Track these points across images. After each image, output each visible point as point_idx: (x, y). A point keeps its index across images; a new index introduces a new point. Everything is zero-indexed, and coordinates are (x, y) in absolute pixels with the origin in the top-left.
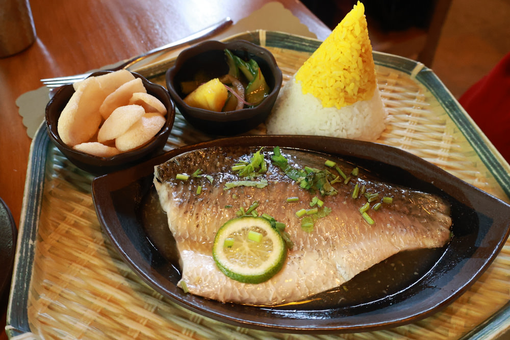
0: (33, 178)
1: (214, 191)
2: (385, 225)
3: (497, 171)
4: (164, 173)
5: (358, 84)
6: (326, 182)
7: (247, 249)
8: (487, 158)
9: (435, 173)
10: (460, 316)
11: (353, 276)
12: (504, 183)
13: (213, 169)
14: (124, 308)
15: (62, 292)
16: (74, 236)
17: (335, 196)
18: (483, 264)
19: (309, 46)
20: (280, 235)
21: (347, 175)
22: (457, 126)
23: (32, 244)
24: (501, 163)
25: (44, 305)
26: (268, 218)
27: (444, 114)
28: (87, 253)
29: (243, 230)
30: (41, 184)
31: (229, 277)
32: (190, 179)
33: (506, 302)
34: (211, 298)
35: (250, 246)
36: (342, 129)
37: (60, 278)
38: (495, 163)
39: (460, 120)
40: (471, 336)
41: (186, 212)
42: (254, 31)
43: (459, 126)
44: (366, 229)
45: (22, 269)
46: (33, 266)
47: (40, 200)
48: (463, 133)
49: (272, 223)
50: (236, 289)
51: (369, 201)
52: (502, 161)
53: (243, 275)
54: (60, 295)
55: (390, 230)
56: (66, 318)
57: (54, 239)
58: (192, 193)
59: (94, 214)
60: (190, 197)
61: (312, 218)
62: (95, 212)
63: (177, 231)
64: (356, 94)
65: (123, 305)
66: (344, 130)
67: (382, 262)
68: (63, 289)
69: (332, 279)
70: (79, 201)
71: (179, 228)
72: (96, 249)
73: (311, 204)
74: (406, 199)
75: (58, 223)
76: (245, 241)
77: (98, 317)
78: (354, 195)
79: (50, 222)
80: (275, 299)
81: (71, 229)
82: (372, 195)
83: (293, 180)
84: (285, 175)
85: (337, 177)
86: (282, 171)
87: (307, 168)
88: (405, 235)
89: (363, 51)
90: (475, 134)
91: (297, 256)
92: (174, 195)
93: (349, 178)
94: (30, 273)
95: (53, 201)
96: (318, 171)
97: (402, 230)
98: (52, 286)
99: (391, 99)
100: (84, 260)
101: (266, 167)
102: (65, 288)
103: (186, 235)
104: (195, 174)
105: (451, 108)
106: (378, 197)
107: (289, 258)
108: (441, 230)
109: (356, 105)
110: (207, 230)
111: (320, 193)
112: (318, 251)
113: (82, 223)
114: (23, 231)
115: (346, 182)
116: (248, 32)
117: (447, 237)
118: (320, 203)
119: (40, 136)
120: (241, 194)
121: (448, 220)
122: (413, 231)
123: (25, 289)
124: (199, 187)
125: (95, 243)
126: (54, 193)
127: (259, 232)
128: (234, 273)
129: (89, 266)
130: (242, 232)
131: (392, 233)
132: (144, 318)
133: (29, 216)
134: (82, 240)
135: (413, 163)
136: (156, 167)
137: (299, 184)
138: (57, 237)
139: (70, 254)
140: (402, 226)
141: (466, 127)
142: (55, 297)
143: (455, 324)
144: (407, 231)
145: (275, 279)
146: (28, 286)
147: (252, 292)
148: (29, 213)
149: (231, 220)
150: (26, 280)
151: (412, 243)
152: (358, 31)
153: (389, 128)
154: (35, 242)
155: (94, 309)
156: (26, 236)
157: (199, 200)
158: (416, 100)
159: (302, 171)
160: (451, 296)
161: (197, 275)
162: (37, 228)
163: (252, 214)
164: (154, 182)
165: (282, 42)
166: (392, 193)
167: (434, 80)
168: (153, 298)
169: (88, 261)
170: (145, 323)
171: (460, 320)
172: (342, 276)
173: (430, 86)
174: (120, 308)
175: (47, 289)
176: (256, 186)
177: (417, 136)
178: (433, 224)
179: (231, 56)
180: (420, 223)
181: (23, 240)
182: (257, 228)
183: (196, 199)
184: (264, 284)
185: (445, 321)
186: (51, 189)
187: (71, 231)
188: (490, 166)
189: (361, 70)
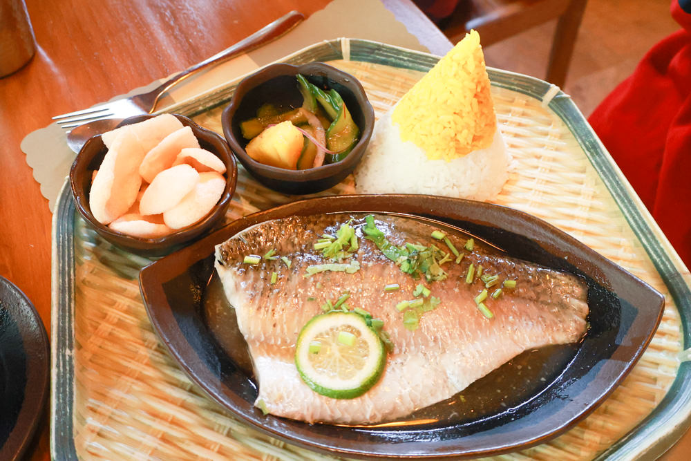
0: (61, 265)
1: (293, 279)
2: (507, 318)
3: (648, 240)
4: (227, 255)
5: (473, 131)
6: (432, 263)
7: (338, 354)
8: (636, 221)
9: (569, 246)
10: (595, 430)
11: (467, 385)
12: (655, 256)
13: (290, 247)
14: (190, 431)
15: (113, 413)
16: (119, 339)
17: (444, 281)
18: (623, 369)
19: (408, 60)
20: (377, 335)
21: (459, 250)
22: (600, 176)
23: (70, 354)
24: (652, 230)
25: (93, 431)
26: (362, 313)
27: (583, 159)
28: (138, 361)
29: (332, 329)
30: (72, 271)
31: (316, 391)
32: (261, 261)
33: (650, 412)
34: (296, 418)
35: (341, 350)
36: (452, 185)
37: (108, 395)
38: (645, 230)
39: (604, 169)
40: (606, 457)
41: (259, 308)
42: (334, 40)
43: (603, 176)
44: (483, 324)
45: (61, 389)
46: (74, 383)
47: (73, 295)
48: (607, 186)
49: (367, 320)
50: (326, 406)
51: (487, 286)
52: (653, 227)
53: (334, 389)
54: (110, 418)
55: (513, 324)
56: (121, 447)
57: (96, 345)
58: (265, 282)
59: (142, 308)
60: (264, 288)
61: (417, 312)
62: (143, 306)
63: (250, 333)
64: (470, 142)
65: (188, 427)
66: (455, 187)
67: (503, 366)
68: (115, 411)
69: (442, 388)
70: (121, 291)
71: (252, 329)
72: (149, 355)
73: (415, 294)
74: (532, 280)
75: (97, 323)
76: (334, 345)
77: (160, 444)
78: (469, 280)
79: (88, 322)
80: (373, 417)
81: (115, 330)
82: (491, 278)
83: (392, 261)
84: (382, 254)
85: (447, 253)
86: (377, 248)
87: (409, 244)
88: (531, 330)
89: (479, 90)
90: (622, 189)
91: (399, 360)
92: (243, 285)
93: (462, 255)
94: (71, 393)
95: (89, 293)
96: (422, 248)
97: (527, 324)
98: (99, 406)
99: (516, 135)
100: (135, 371)
101: (357, 244)
102: (116, 408)
103: (261, 337)
104: (267, 256)
105: (592, 150)
106: (498, 280)
107: (389, 363)
108: (576, 322)
109: (470, 156)
110: (286, 330)
111: (426, 278)
112: (425, 354)
113: (127, 321)
114: (57, 339)
115: (458, 261)
116: (326, 41)
117: (583, 329)
118: (427, 293)
119: (63, 204)
120: (327, 280)
121: (585, 306)
122: (540, 323)
123: (68, 414)
124: (274, 274)
125: (147, 347)
126: (89, 282)
127: (351, 332)
128: (322, 388)
129: (141, 378)
130: (331, 333)
131: (515, 327)
132: (216, 443)
133: (62, 317)
134: (131, 345)
135: (542, 231)
136: (217, 247)
137: (399, 266)
138: (99, 342)
139: (118, 364)
140: (527, 318)
141: (611, 179)
142: (105, 421)
143: (589, 440)
144: (533, 325)
145: (372, 392)
146: (71, 409)
147: (346, 410)
148: (61, 313)
149: (316, 316)
150: (68, 403)
151: (540, 339)
152: (471, 66)
153: (512, 177)
154: (73, 351)
155: (154, 433)
156: (61, 345)
157: (276, 291)
158: (549, 137)
159: (403, 248)
160: (583, 411)
161: (278, 390)
162: (73, 332)
163: (341, 309)
164: (215, 266)
165: (372, 55)
166: (516, 272)
167: (572, 110)
168: (224, 417)
169: (141, 372)
170: (216, 449)
171: (595, 435)
172: (453, 385)
173: (567, 118)
174: (185, 431)
175: (93, 410)
176: (346, 271)
177: (549, 188)
178: (565, 313)
179: (306, 85)
180: (550, 312)
181: (58, 349)
182: (349, 327)
183: (271, 290)
184: (359, 399)
185: (577, 437)
186: (84, 276)
187: (115, 332)
188: (639, 232)
189: (476, 114)
